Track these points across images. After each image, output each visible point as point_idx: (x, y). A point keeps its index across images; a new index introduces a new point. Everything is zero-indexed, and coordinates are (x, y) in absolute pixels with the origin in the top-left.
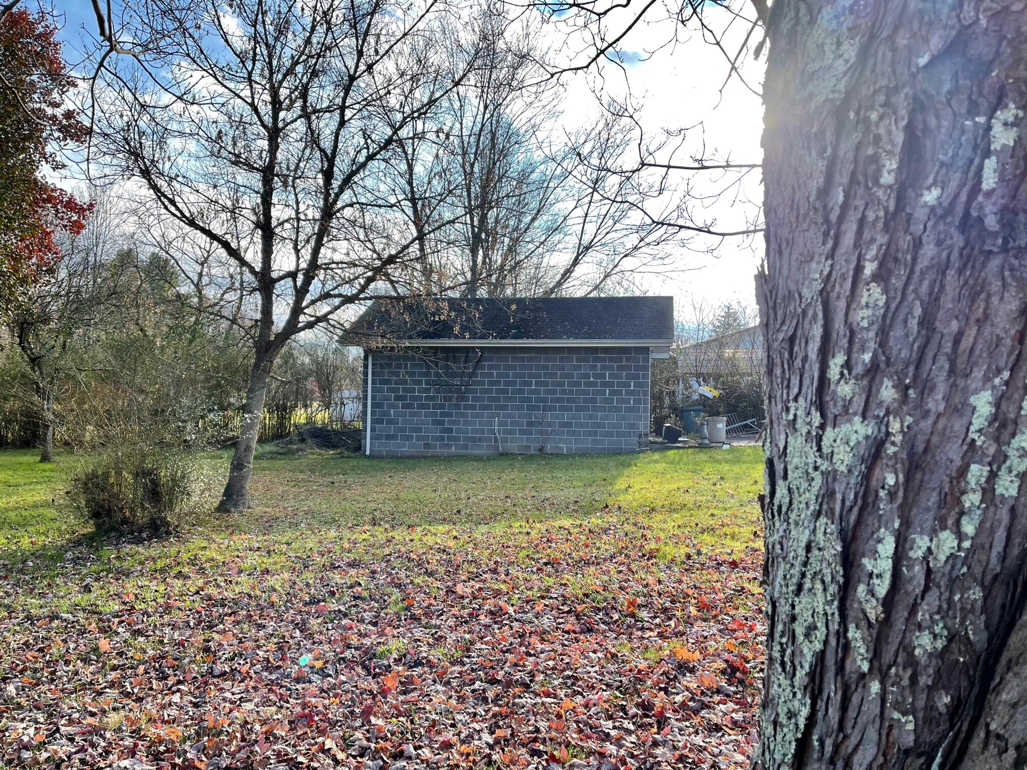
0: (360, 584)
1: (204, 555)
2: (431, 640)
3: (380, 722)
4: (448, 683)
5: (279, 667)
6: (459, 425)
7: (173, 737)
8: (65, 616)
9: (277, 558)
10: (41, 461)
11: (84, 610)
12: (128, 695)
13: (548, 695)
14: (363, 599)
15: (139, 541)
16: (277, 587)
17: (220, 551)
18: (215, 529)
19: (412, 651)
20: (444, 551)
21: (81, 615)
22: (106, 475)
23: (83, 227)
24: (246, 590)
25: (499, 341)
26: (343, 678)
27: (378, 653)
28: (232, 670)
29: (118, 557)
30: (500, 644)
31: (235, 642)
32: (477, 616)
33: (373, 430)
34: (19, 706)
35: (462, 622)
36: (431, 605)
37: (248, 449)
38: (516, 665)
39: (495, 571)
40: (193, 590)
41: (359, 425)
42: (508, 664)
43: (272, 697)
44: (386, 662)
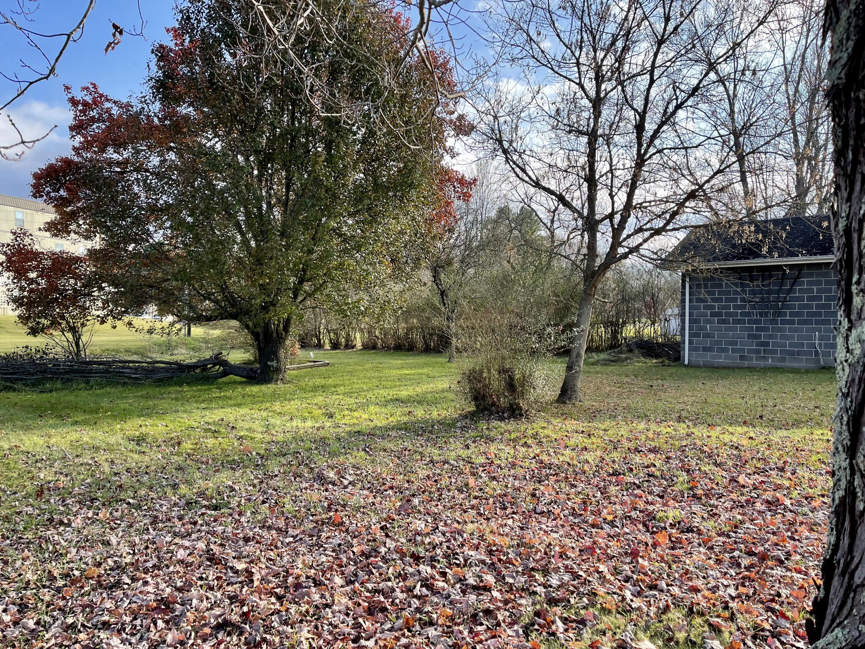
0: (655, 466)
1: (542, 433)
2: (706, 516)
3: (646, 563)
4: (711, 548)
5: (581, 515)
6: (776, 339)
7: (503, 543)
8: (452, 462)
9: (594, 439)
10: (449, 361)
11: (464, 460)
12: (481, 515)
13: (799, 572)
14: (656, 477)
15: (502, 419)
16: (590, 460)
17: (554, 431)
18: (553, 415)
19: (686, 520)
20: (737, 448)
21: (461, 462)
22: (481, 372)
23: (470, 196)
24: (568, 459)
25: (808, 257)
26: (627, 531)
27: (658, 517)
28: (549, 511)
29: (488, 429)
30: (768, 527)
31: (554, 493)
32: (754, 503)
33: (690, 342)
34: (419, 512)
35: (738, 505)
36: (712, 488)
37: (578, 355)
38: (777, 544)
39: (782, 470)
40: (532, 455)
41: (678, 338)
42: (769, 543)
43: (572, 533)
44: (663, 525)
